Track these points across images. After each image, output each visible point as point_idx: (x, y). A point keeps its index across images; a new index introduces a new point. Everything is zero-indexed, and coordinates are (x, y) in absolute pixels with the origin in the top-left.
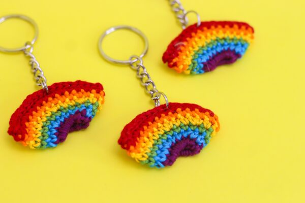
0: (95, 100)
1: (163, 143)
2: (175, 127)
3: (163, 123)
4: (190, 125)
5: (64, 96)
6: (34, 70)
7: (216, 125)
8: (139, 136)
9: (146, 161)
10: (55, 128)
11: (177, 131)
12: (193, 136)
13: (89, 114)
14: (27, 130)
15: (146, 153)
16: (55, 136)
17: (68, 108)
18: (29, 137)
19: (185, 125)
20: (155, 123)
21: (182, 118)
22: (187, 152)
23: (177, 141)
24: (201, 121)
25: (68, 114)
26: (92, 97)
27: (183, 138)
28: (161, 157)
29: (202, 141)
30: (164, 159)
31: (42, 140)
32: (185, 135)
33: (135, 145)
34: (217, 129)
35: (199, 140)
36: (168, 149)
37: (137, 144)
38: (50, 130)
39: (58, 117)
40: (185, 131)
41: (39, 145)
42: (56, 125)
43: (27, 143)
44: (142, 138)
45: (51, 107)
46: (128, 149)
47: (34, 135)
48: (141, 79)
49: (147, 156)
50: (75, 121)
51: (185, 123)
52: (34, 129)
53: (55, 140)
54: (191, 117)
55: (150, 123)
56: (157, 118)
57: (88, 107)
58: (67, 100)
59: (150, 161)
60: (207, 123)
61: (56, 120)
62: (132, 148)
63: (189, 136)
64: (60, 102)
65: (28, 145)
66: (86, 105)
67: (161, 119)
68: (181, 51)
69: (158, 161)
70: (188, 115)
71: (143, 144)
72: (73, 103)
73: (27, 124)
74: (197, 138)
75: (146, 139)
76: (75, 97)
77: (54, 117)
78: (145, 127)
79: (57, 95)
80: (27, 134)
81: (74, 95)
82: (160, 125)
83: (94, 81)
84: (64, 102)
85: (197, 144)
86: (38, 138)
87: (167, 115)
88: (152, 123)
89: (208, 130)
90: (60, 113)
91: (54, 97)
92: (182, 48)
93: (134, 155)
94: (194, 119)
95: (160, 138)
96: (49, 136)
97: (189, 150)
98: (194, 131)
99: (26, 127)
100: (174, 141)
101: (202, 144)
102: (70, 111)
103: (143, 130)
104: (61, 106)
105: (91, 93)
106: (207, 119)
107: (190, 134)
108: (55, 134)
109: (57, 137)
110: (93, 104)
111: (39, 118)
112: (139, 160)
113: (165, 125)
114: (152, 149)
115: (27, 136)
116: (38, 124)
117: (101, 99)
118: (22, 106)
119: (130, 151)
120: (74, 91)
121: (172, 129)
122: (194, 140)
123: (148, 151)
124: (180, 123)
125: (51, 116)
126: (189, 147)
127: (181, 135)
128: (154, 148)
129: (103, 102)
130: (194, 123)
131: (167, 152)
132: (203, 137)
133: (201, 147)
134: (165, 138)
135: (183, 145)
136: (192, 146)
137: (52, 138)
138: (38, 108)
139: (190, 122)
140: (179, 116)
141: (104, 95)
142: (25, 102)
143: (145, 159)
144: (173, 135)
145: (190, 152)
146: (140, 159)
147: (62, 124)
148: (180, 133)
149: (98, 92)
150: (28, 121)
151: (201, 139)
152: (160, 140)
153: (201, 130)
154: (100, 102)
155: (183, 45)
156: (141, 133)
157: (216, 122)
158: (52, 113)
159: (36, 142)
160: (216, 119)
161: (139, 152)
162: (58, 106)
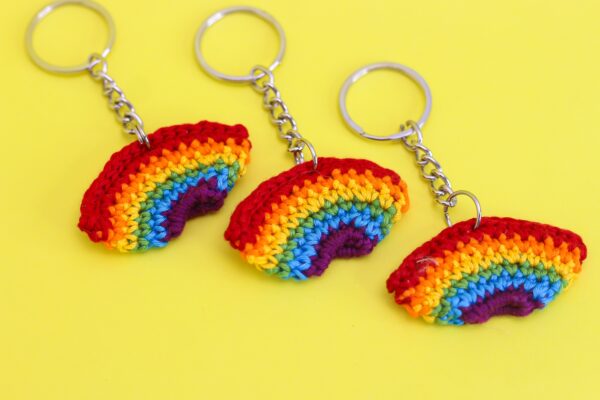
0: (233, 159)
1: (305, 235)
2: (329, 205)
3: (307, 197)
4: (354, 202)
5: (177, 153)
6: (116, 105)
7: (402, 201)
8: (263, 222)
9: (274, 270)
10: (162, 213)
11: (332, 212)
12: (359, 222)
13: (221, 185)
14: (112, 220)
15: (274, 256)
16: (162, 229)
17: (186, 174)
18: (115, 233)
19: (346, 202)
20: (292, 196)
21: (341, 187)
22: (349, 250)
23: (332, 232)
24: (376, 194)
25: (185, 186)
26: (228, 153)
27: (342, 226)
28: (302, 262)
29: (377, 232)
30: (306, 266)
31: (140, 236)
32: (346, 220)
33: (254, 242)
34: (404, 209)
35: (369, 230)
36: (314, 245)
37: (258, 238)
38: (153, 217)
39: (167, 192)
40: (346, 212)
41: (134, 245)
42: (164, 207)
43: (114, 245)
44: (268, 227)
45: (154, 173)
46: (241, 248)
47: (125, 229)
48: (271, 111)
49: (275, 261)
50: (196, 198)
51: (346, 197)
52: (125, 217)
53: (163, 235)
54: (357, 187)
55: (283, 198)
56: (296, 188)
57: (220, 173)
58: (184, 159)
59: (281, 270)
60: (385, 197)
61: (163, 198)
62: (249, 246)
63: (352, 222)
64: (170, 164)
65: (115, 248)
66: (216, 168)
67: (304, 189)
69: (296, 268)
70: (353, 182)
71: (270, 238)
72: (194, 165)
73: (112, 209)
74: (367, 226)
75: (275, 228)
76: (198, 154)
77: (160, 192)
78: (275, 206)
79: (165, 152)
80: (112, 228)
81: (195, 149)
82: (301, 200)
83: (231, 122)
84: (178, 163)
85: (366, 236)
86: (133, 233)
87: (314, 181)
88: (288, 196)
89: (386, 210)
90: (171, 183)
91: (160, 155)
93: (252, 259)
94: (364, 191)
95: (300, 225)
96: (152, 229)
97: (352, 247)
98: (362, 212)
99: (109, 215)
100: (326, 231)
101: (376, 236)
102: (189, 180)
103: (271, 212)
104: (172, 172)
105: (225, 144)
106: (386, 189)
107: (355, 218)
108: (161, 224)
109: (167, 229)
110: (229, 166)
111: (133, 196)
112: (262, 268)
113: (309, 200)
114: (285, 247)
115: (111, 233)
116: (132, 206)
117: (244, 155)
118: (103, 175)
119: (246, 253)
120: (196, 143)
121: (322, 209)
122: (362, 230)
123: (279, 250)
124: (337, 197)
125: (155, 191)
126: (352, 242)
127: (338, 221)
128: (289, 244)
129: (247, 162)
130: (361, 197)
131: (312, 252)
132: (377, 224)
133: (375, 241)
134: (310, 225)
135: (340, 240)
136: (358, 241)
137: (158, 232)
138: (132, 176)
139: (355, 196)
140: (337, 183)
141: (250, 147)
142: (109, 166)
143: (271, 266)
144: (324, 220)
145: (354, 250)
146: (265, 267)
147: (175, 205)
148: (336, 216)
149: (239, 143)
150: (114, 202)
151: (374, 228)
152: (301, 229)
153: (373, 211)
154: (241, 162)
156: (268, 216)
157: (402, 195)
158: (158, 186)
159: (129, 241)
160: (402, 190)
161: (262, 254)
162: (168, 173)
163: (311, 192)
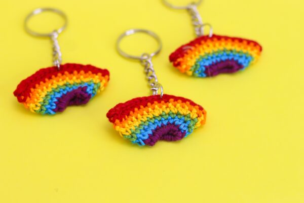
1: (149, 125)
2: (164, 114)
4: (178, 114)
5: (72, 75)
6: (55, 52)
7: (202, 118)
8: (128, 115)
9: (128, 136)
10: (57, 98)
12: (177, 123)
14: (31, 94)
15: (130, 129)
16: (54, 104)
17: (74, 85)
18: (31, 100)
19: (173, 114)
20: (146, 107)
21: (172, 107)
22: (170, 137)
23: (163, 126)
24: (189, 112)
25: (71, 89)
27: (169, 124)
28: (144, 136)
29: (185, 129)
30: (146, 138)
31: (42, 105)
32: (171, 121)
33: (121, 121)
34: (202, 123)
35: (182, 127)
36: (152, 130)
37: (124, 120)
38: (52, 99)
39: (62, 90)
40: (172, 118)
41: (38, 109)
42: (59, 96)
43: (28, 105)
44: (130, 117)
45: (58, 81)
46: (113, 121)
47: (36, 100)
48: (147, 74)
49: (130, 132)
50: (75, 94)
51: (174, 112)
52: (38, 95)
53: (54, 107)
54: (180, 108)
55: (142, 106)
56: (149, 104)
57: (90, 85)
58: (74, 78)
59: (132, 137)
60: (194, 115)
61: (59, 92)
62: (117, 121)
64: (67, 78)
65: (29, 107)
67: (153, 105)
68: (187, 53)
69: (140, 138)
70: (178, 105)
71: (130, 122)
72: (79, 81)
73: (32, 90)
74: (180, 125)
75: (134, 118)
76: (82, 77)
77: (59, 89)
78: (136, 109)
79: (66, 73)
80: (30, 97)
81: (81, 75)
82: (150, 109)
84: (71, 79)
85: (180, 130)
86: (39, 103)
87: (159, 102)
88: (144, 107)
89: (193, 120)
90: (65, 87)
91: (63, 74)
92: (189, 51)
93: (118, 128)
94: (183, 110)
95: (148, 121)
96: (50, 104)
97: (172, 135)
98: (180, 119)
99: (30, 91)
100: (160, 125)
101: (185, 131)
102: (74, 87)
103: (134, 111)
104: (67, 82)
105: (96, 75)
106: (195, 111)
107: (175, 121)
108: (55, 102)
109: (57, 105)
110: (95, 84)
111: (45, 88)
112: (122, 134)
113: (155, 110)
114: (137, 128)
115: (28, 99)
116: (43, 93)
117: (104, 81)
119: (116, 125)
120: (82, 72)
121: (161, 115)
122: (178, 126)
123: (133, 128)
124: (169, 111)
125: (56, 88)
126: (172, 132)
127: (167, 121)
128: (139, 127)
130: (181, 112)
131: (150, 132)
132: (186, 125)
133: (184, 133)
134: (153, 121)
135: (166, 130)
136: (175, 131)
137: (52, 106)
138: (47, 80)
139: (178, 111)
140: (170, 105)
141: (109, 80)
143: (128, 134)
144: (160, 121)
145: (172, 137)
146: (124, 134)
147: (64, 96)
148: (167, 119)
149: (103, 75)
150: (34, 87)
151: (184, 126)
153: (186, 118)
154: (102, 84)
155: (190, 49)
156: (131, 113)
157: (202, 115)
158: (58, 87)
159: (36, 106)
160: (203, 113)
161: (124, 127)
162: (65, 82)
163: (156, 106)
